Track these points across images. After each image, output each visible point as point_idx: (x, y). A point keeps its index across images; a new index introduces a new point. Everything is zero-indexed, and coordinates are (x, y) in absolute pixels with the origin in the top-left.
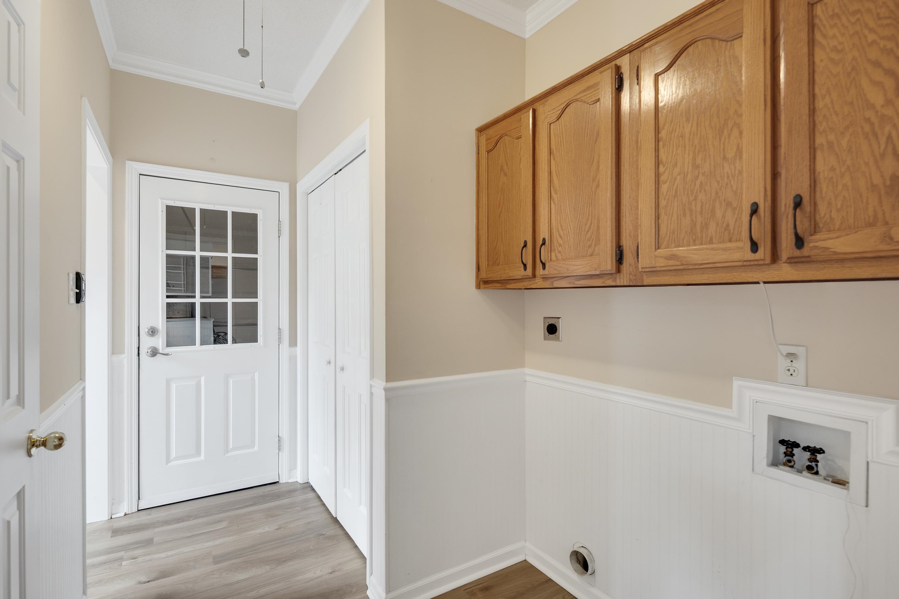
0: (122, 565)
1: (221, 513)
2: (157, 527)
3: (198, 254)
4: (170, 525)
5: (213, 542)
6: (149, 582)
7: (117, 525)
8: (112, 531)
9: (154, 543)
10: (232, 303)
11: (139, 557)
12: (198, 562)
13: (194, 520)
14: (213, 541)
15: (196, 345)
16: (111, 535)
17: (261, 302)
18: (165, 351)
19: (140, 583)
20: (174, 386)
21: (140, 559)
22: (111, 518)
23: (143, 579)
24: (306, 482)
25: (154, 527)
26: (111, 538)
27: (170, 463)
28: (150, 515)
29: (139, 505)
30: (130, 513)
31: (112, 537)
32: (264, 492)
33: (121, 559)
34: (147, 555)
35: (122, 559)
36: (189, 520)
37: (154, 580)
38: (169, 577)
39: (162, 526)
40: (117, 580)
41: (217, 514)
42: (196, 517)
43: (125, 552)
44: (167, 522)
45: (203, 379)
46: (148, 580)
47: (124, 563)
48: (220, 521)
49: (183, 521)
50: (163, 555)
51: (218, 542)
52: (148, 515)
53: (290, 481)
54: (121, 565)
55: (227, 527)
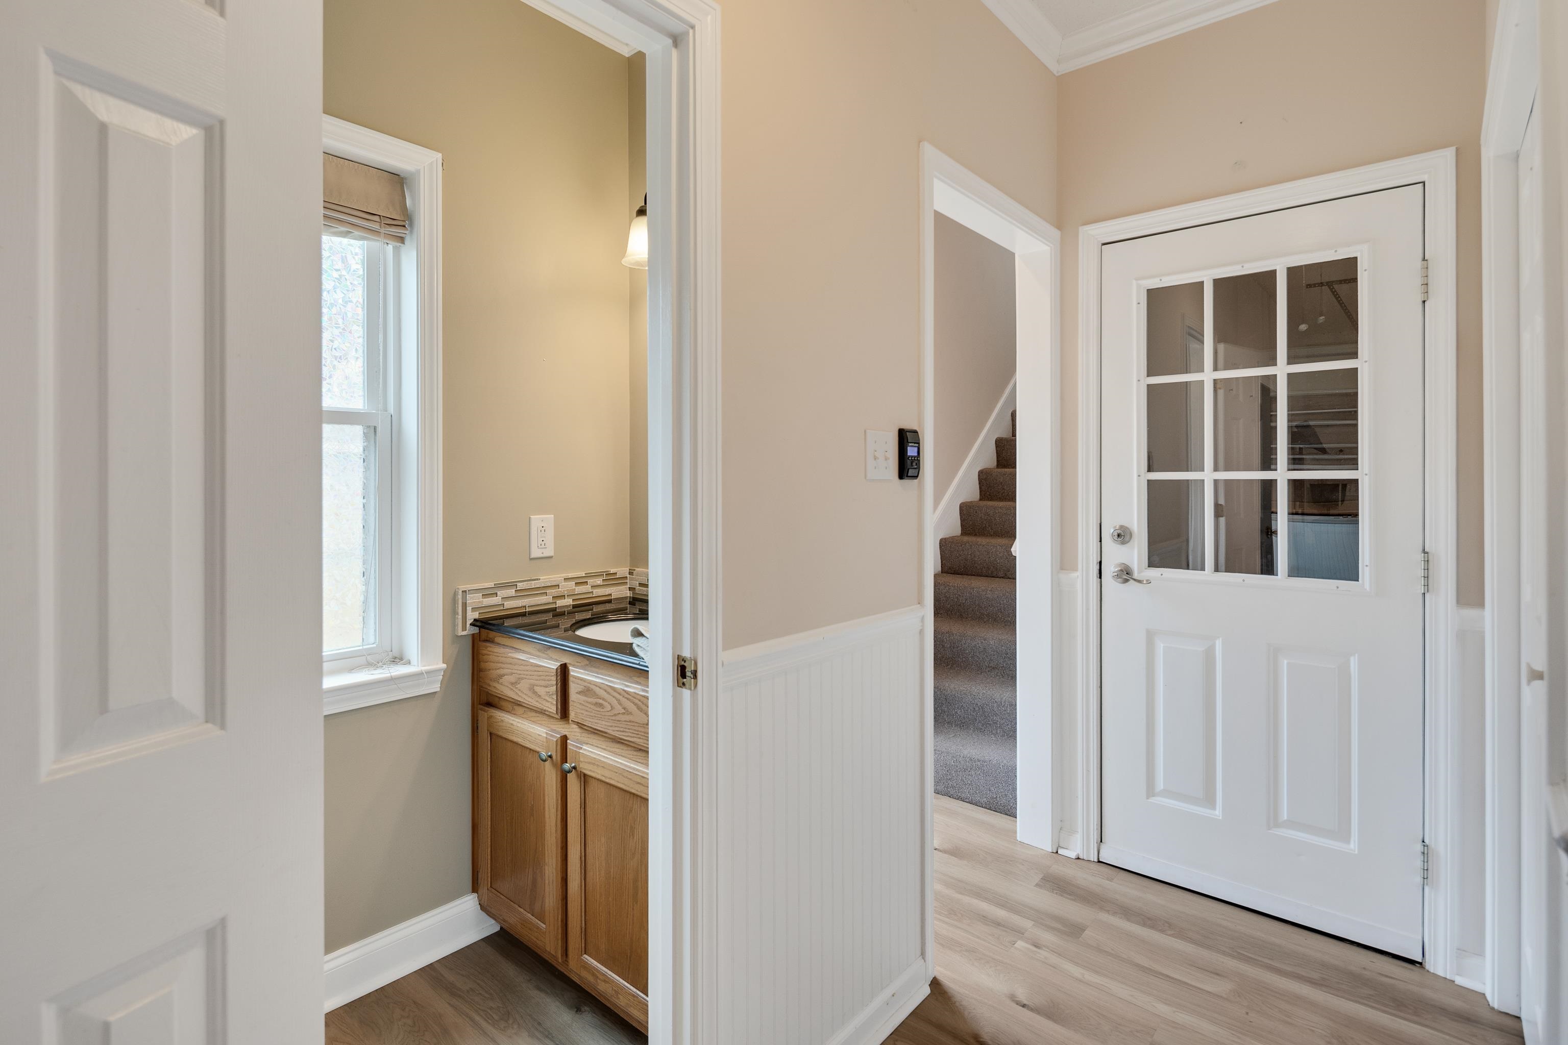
0: (1015, 945)
1: (1233, 957)
2: (1105, 910)
3: (1207, 376)
4: (1128, 920)
5: (1174, 1012)
6: (1024, 1006)
7: (1058, 869)
8: (1043, 875)
9: (1080, 938)
10: (1289, 480)
11: (1044, 948)
12: (1119, 1032)
13: (1173, 937)
14: (1175, 1009)
15: (1206, 570)
16: (1040, 881)
17: (1366, 479)
18: (1143, 574)
19: (1013, 998)
20: (1160, 647)
21: (1043, 953)
22: (1057, 852)
23: (1022, 996)
24: (1511, 1013)
25: (1102, 908)
26: (1035, 888)
27: (1154, 798)
28: (1111, 880)
29: (1100, 852)
30: (1085, 858)
31: (1037, 885)
32: (1364, 968)
33: (1019, 932)
34: (1055, 952)
35: (1022, 935)
36: (1162, 931)
37: (1032, 1010)
38: (1055, 1021)
39: (1114, 913)
40: (991, 967)
41: (1224, 953)
42: (1181, 934)
43: (1033, 925)
44: (1127, 912)
45: (1219, 644)
46: (1025, 1002)
47: (1020, 944)
48: (1218, 974)
49: (1152, 927)
50: (1076, 971)
51: (1182, 1017)
52: (1108, 879)
53: (1459, 981)
54: (1013, 943)
55: (1221, 997)
